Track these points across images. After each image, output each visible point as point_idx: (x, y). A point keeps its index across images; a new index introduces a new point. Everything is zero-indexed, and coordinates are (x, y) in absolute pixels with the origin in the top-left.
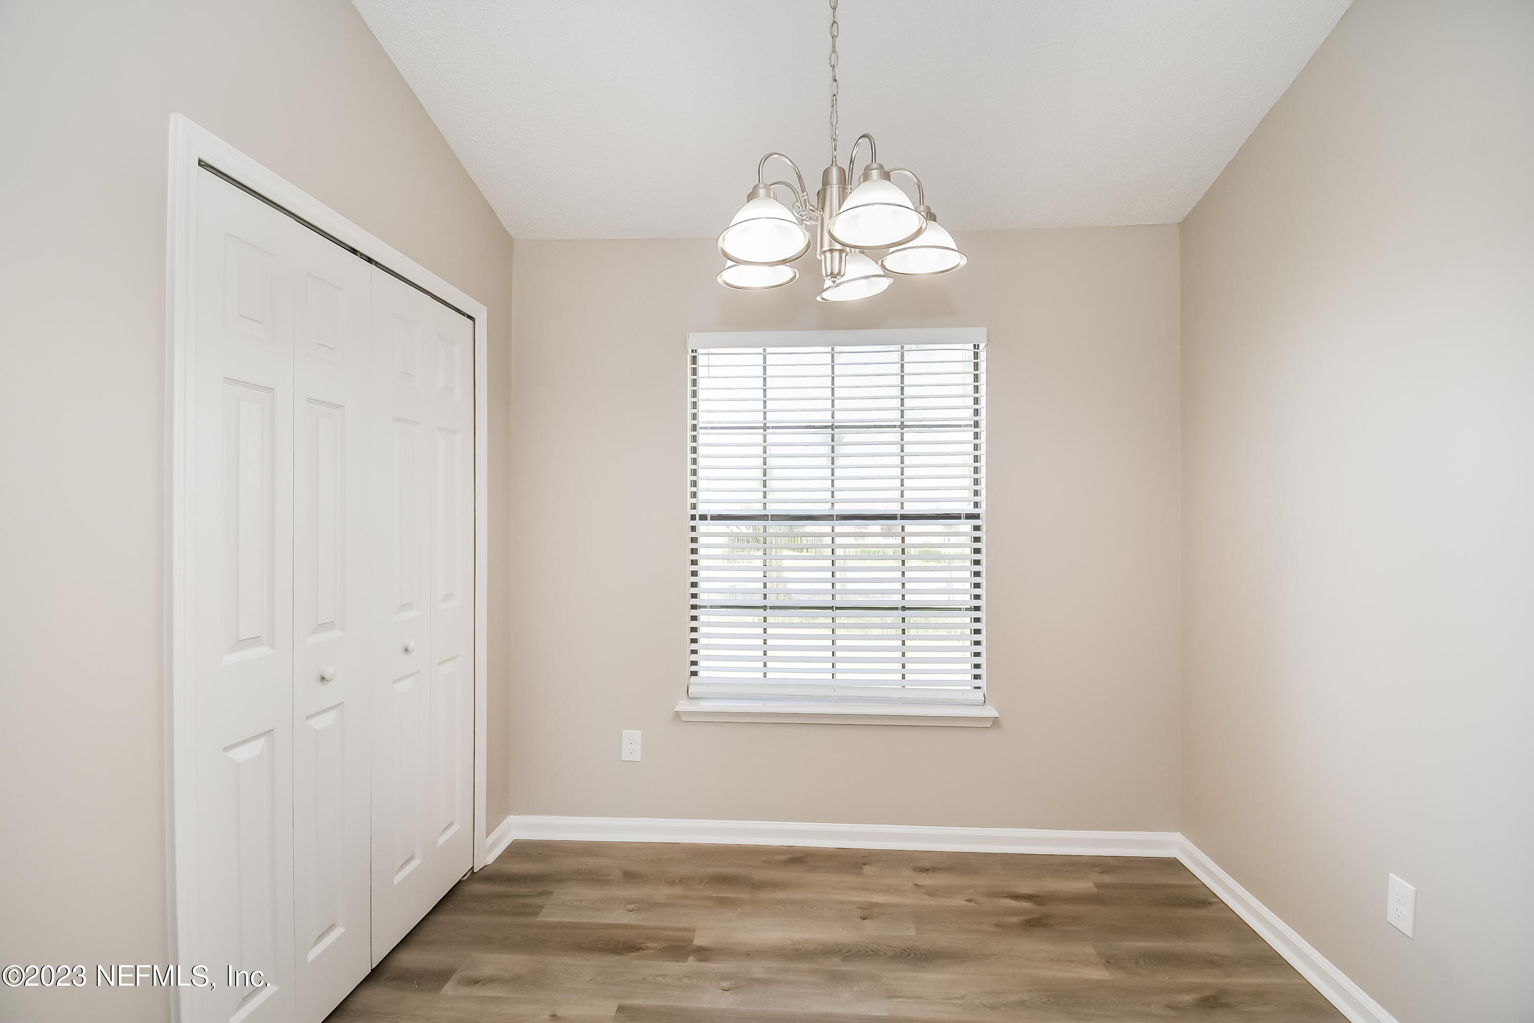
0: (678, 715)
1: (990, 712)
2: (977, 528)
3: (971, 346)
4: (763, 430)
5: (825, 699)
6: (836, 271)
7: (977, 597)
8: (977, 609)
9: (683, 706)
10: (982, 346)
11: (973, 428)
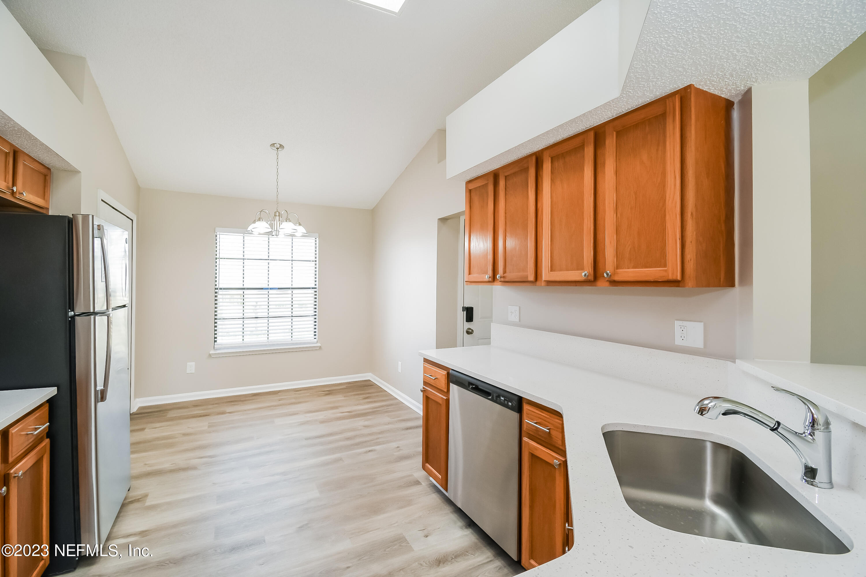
0: (210, 355)
1: (319, 345)
2: (316, 292)
3: (314, 238)
4: (243, 260)
5: (266, 345)
6: (278, 235)
7: (315, 312)
8: (315, 315)
9: (212, 352)
10: (317, 239)
11: (314, 262)
